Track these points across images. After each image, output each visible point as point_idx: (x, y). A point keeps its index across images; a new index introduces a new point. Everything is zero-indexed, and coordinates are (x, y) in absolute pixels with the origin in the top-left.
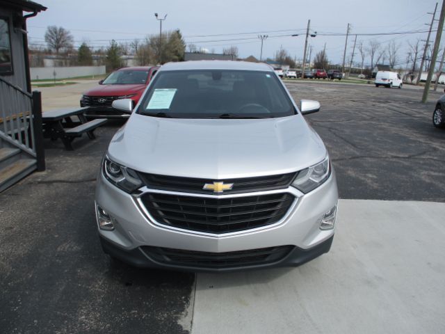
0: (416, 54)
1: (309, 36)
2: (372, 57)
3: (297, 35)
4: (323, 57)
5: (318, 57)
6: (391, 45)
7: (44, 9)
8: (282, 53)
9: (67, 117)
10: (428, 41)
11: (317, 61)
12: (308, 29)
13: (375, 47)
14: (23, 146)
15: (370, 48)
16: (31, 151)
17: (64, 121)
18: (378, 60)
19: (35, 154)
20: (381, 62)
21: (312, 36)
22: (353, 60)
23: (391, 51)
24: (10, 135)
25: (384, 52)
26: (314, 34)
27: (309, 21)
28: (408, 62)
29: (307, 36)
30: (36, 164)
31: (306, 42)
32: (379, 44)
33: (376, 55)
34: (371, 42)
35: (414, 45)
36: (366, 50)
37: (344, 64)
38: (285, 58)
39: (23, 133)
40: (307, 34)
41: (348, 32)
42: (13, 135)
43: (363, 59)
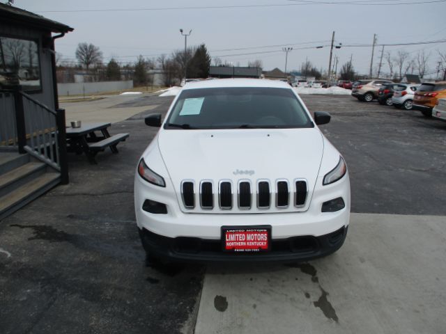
1: (334, 48)
2: (401, 67)
3: (321, 47)
4: (349, 68)
5: (344, 68)
6: (421, 54)
7: (71, 30)
8: (308, 65)
9: (91, 132)
11: (343, 72)
12: (333, 41)
13: (403, 56)
14: (49, 161)
15: (398, 58)
16: (55, 165)
17: (88, 136)
18: (407, 70)
19: (59, 168)
20: (410, 72)
21: (337, 47)
22: (381, 71)
23: (420, 61)
24: (36, 150)
25: (413, 61)
27: (334, 33)
28: (439, 71)
29: (332, 48)
30: (60, 177)
31: (331, 53)
32: (408, 54)
33: (405, 65)
34: (399, 52)
36: (395, 60)
37: (371, 74)
38: (310, 70)
39: (48, 148)
40: (332, 46)
41: (374, 43)
42: (39, 150)
43: (391, 69)
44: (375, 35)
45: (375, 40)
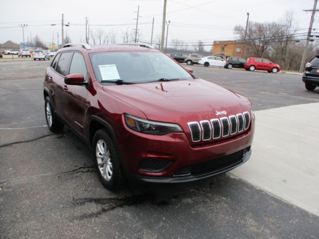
0: (127, 38)
1: (64, 26)
2: (100, 40)
3: (55, 25)
6: (111, 32)
10: (137, 30)
12: (63, 21)
18: (104, 42)
20: (106, 44)
23: (111, 35)
25: (107, 37)
26: (67, 24)
27: (63, 15)
29: (63, 26)
31: (63, 30)
33: (103, 39)
35: (125, 32)
36: (96, 35)
40: (63, 24)
41: (86, 23)
43: (94, 42)
44: (86, 18)
45: (87, 21)
